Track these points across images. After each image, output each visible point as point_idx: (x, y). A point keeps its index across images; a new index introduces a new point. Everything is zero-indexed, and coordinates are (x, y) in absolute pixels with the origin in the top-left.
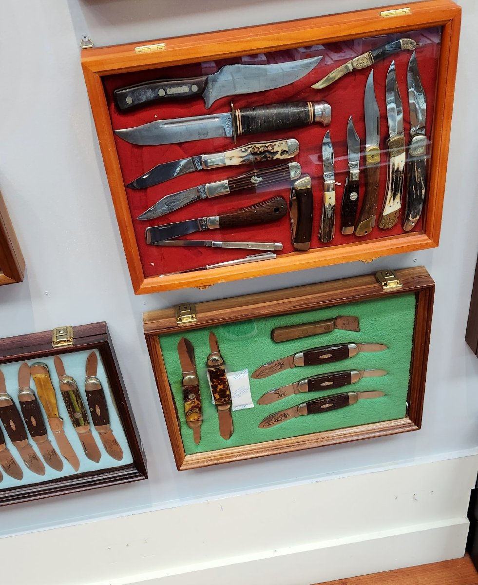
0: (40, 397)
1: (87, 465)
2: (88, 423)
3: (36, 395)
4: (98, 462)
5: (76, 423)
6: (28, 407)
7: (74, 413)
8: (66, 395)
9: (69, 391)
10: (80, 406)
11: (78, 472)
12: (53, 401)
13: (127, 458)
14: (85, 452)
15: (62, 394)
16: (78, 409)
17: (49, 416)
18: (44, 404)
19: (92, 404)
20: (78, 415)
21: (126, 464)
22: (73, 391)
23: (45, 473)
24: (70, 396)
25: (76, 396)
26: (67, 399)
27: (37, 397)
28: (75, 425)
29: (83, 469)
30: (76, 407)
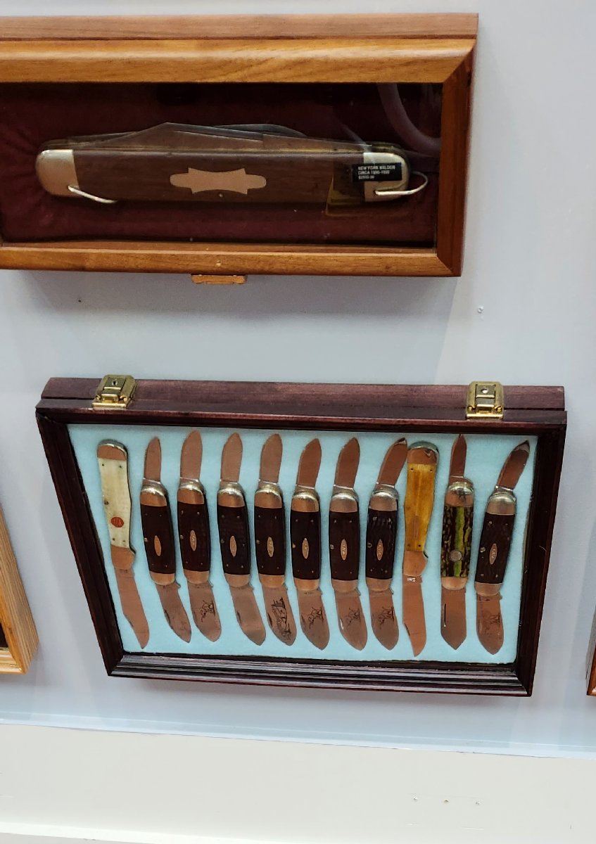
0: (407, 508)
1: (437, 649)
2: (467, 574)
3: (401, 502)
4: (456, 647)
5: (448, 569)
6: (381, 523)
7: (451, 550)
8: (450, 515)
9: (459, 507)
10: (466, 540)
11: (417, 658)
12: (425, 519)
13: (507, 653)
14: (442, 626)
15: (445, 510)
16: (460, 545)
17: (409, 546)
18: (408, 523)
19: (486, 541)
20: (457, 556)
21: (502, 662)
22: (466, 510)
23: (363, 647)
24: (455, 518)
25: (466, 520)
26: (449, 521)
27: (401, 508)
28: (445, 572)
29: (427, 655)
30: (459, 540)
